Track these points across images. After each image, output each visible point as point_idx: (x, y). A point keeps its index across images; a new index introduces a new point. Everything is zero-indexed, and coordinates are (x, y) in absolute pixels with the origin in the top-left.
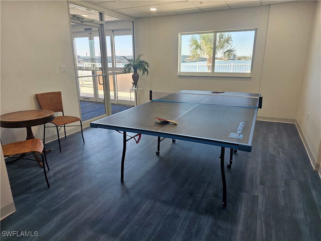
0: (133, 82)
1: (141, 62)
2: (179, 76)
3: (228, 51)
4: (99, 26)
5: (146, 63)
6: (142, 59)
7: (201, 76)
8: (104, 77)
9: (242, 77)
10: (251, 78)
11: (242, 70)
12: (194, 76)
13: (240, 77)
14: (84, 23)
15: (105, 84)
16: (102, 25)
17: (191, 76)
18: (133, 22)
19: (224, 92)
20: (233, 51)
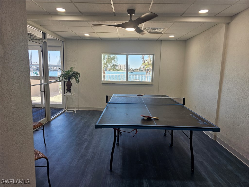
0: (67, 89)
1: (74, 73)
2: (102, 83)
3: (113, 65)
4: (42, 43)
5: (79, 74)
6: (75, 70)
7: (120, 84)
8: (45, 85)
9: (147, 85)
10: (153, 85)
11: (143, 80)
12: (114, 84)
13: (146, 84)
14: (33, 40)
15: (46, 91)
16: (45, 43)
17: (112, 84)
18: (63, 42)
19: (144, 95)
20: (117, 65)
